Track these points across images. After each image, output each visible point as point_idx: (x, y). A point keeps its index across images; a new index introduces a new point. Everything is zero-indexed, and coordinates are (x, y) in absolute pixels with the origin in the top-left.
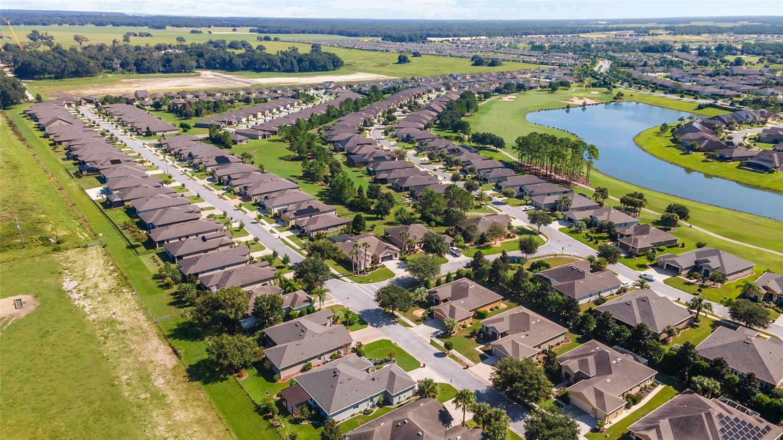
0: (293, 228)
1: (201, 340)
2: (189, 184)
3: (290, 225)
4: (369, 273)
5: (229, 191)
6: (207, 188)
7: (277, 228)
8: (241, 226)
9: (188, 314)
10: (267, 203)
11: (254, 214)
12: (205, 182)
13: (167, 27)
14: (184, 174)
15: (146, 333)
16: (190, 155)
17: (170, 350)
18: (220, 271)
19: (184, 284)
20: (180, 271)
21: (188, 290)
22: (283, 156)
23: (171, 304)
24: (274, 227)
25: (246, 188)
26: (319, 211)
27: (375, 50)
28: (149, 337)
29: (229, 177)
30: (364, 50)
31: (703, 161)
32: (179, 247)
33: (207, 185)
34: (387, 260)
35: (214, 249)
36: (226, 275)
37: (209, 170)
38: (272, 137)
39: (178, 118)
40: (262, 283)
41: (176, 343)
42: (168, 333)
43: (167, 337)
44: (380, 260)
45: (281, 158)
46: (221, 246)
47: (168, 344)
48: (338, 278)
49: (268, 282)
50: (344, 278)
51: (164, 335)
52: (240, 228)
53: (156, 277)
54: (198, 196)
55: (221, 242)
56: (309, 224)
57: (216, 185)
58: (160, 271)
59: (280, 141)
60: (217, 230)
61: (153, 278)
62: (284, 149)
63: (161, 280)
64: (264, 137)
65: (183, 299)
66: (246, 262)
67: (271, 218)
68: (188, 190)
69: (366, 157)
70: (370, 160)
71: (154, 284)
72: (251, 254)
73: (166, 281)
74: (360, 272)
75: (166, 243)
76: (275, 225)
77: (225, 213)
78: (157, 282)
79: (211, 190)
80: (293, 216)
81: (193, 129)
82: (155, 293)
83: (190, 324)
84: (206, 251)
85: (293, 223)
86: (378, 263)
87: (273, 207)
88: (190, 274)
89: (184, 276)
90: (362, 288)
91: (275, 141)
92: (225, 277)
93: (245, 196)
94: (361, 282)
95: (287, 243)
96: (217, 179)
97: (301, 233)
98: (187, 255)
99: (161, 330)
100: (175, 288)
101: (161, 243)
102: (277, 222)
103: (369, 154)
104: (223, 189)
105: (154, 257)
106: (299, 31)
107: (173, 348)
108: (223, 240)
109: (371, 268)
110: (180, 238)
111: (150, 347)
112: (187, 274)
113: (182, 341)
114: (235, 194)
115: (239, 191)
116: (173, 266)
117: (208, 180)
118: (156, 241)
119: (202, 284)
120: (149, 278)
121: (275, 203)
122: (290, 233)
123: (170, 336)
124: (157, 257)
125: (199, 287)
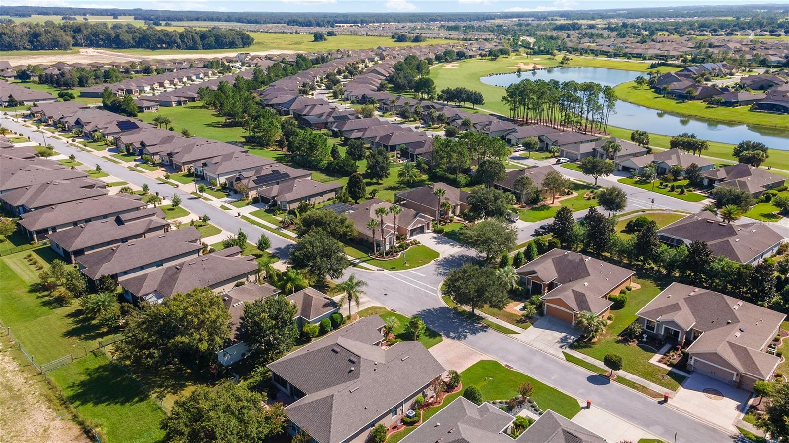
0: (255, 201)
1: (141, 400)
2: (80, 157)
3: (250, 198)
4: (400, 254)
5: (145, 162)
6: (110, 160)
7: (230, 203)
8: (176, 202)
9: (108, 350)
10: (208, 172)
11: (191, 187)
12: (105, 153)
13: (32, 16)
14: (72, 145)
15: (20, 396)
16: (78, 122)
17: (76, 430)
18: (154, 269)
19: (93, 296)
20: (83, 274)
21: (103, 305)
22: (210, 123)
23: (70, 333)
24: (225, 202)
25: (170, 155)
26: (289, 176)
27: (283, 32)
28: (27, 406)
29: (142, 144)
30: (271, 32)
31: (707, 108)
32: (76, 236)
33: (110, 157)
34: (418, 233)
35: (139, 235)
36: (170, 273)
37: (110, 138)
38: (189, 104)
39: (55, 89)
40: (235, 283)
41: (89, 412)
42: (70, 393)
43: (66, 402)
44: (408, 235)
45: (209, 125)
46: (150, 230)
47: (70, 417)
48: (355, 265)
49: (245, 280)
50: (364, 264)
51: (60, 398)
52: (173, 206)
53: (35, 289)
54: (98, 169)
55: (149, 224)
56: (280, 192)
57: (123, 155)
58: (43, 278)
59: (201, 107)
60: (138, 209)
61: (31, 291)
62: (209, 116)
63: (46, 293)
64: (179, 103)
65: (94, 322)
66: (198, 251)
67: (218, 190)
68: (80, 164)
69: (323, 118)
70: (329, 120)
71: (32, 300)
72: (203, 240)
73: (56, 294)
74: (387, 254)
75: (50, 232)
76: (226, 199)
77: (146, 188)
78: (38, 297)
79: (117, 162)
80: (252, 185)
81: (78, 100)
82: (37, 317)
83: (114, 369)
84: (124, 240)
85: (254, 194)
86: (405, 239)
87: (219, 175)
88: (103, 277)
89: (90, 282)
90: (398, 276)
91: (195, 108)
92: (170, 277)
93: (170, 166)
94: (393, 268)
95: (253, 222)
96: (123, 147)
97: (271, 206)
98: (92, 248)
99: (53, 388)
100: (76, 304)
101: (42, 233)
102: (228, 196)
103: (326, 114)
104: (135, 160)
105: (30, 256)
106: (192, 18)
107: (81, 423)
108: (151, 221)
109: (399, 247)
110: (75, 224)
111: (30, 428)
112: (97, 277)
113: (102, 406)
114: (154, 164)
115: (160, 161)
116: (68, 268)
117: (109, 150)
118: (32, 230)
119: (126, 292)
120: (22, 293)
121: (220, 170)
122: (253, 209)
123: (73, 399)
124: (35, 256)
125: (121, 298)
